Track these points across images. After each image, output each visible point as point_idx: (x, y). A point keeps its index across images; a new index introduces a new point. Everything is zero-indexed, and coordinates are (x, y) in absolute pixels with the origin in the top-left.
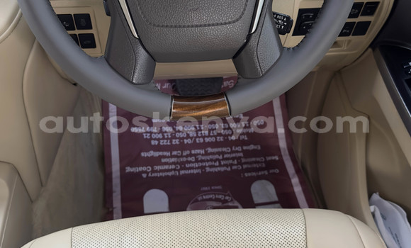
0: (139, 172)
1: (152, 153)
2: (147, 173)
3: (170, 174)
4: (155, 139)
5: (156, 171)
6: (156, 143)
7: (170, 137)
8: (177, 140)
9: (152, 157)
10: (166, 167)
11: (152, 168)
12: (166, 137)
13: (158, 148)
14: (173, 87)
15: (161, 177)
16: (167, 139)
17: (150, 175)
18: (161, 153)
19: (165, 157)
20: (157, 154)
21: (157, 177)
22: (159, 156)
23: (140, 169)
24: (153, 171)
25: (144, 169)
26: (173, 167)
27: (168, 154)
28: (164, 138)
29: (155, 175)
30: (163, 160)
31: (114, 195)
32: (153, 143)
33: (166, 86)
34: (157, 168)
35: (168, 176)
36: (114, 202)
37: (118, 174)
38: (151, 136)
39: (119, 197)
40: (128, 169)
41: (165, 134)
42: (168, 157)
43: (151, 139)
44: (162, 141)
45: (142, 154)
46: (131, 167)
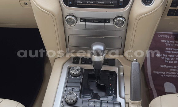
0: (159, 74)
1: (165, 66)
2: (163, 75)
3: (174, 76)
4: (166, 60)
5: (167, 74)
6: (167, 62)
7: (173, 60)
8: (176, 62)
9: (166, 67)
10: (172, 73)
11: (166, 73)
12: (171, 59)
13: (168, 64)
14: (175, 38)
15: (170, 77)
16: (172, 60)
17: (164, 75)
18: (169, 67)
19: (171, 68)
20: (168, 67)
21: (168, 77)
22: (169, 68)
23: (160, 72)
24: (166, 74)
25: (162, 72)
26: (175, 73)
27: (173, 67)
28: (170, 60)
29: (167, 76)
30: (171, 70)
31: (150, 82)
32: (166, 61)
33: (172, 37)
34: (167, 73)
35: (173, 77)
36: (151, 85)
37: (150, 73)
38: (164, 58)
39: (153, 84)
40: (155, 72)
41: (171, 58)
42: (173, 69)
43: (165, 60)
44: (169, 61)
45: (161, 66)
46: (156, 71)
